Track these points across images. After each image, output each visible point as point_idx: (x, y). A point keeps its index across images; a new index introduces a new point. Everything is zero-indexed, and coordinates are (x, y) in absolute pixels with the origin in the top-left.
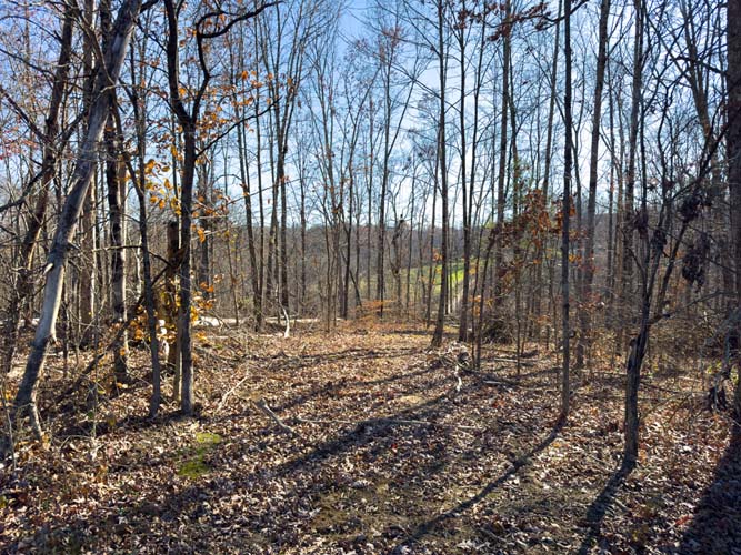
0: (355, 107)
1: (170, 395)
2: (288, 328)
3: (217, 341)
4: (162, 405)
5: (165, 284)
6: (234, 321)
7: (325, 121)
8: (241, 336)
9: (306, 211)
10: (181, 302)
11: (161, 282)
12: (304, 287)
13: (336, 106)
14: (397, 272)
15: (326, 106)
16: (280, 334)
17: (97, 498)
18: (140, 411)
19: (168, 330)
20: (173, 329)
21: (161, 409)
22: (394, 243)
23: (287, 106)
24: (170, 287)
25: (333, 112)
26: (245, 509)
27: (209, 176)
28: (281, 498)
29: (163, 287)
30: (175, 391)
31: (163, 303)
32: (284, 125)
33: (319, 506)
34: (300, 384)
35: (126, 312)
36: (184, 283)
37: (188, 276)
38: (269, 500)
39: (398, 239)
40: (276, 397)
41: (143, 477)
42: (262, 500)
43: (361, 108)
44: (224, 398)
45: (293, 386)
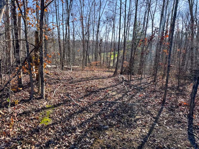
0: (91, 4)
1: (37, 91)
2: (72, 69)
3: (51, 72)
4: (34, 95)
5: (34, 54)
6: (55, 66)
7: (81, 8)
8: (58, 71)
9: (75, 35)
10: (40, 61)
11: (33, 53)
12: (74, 57)
13: (85, 3)
14: (100, 54)
15: (82, 3)
16: (69, 71)
17: (9, 136)
18: (27, 97)
19: (36, 70)
20: (38, 69)
21: (34, 96)
22: (100, 45)
23: (70, 2)
24: (36, 55)
25: (84, 5)
26: (66, 139)
27: (47, 23)
28: (79, 133)
29: (34, 55)
30: (39, 90)
31: (34, 60)
32: (69, 8)
33: (94, 137)
34: (78, 87)
35: (21, 63)
36: (41, 54)
37: (42, 51)
38: (75, 134)
39: (101, 44)
40: (71, 92)
41: (27, 125)
42: (72, 135)
43: (92, 4)
44: (54, 92)
45: (76, 88)
